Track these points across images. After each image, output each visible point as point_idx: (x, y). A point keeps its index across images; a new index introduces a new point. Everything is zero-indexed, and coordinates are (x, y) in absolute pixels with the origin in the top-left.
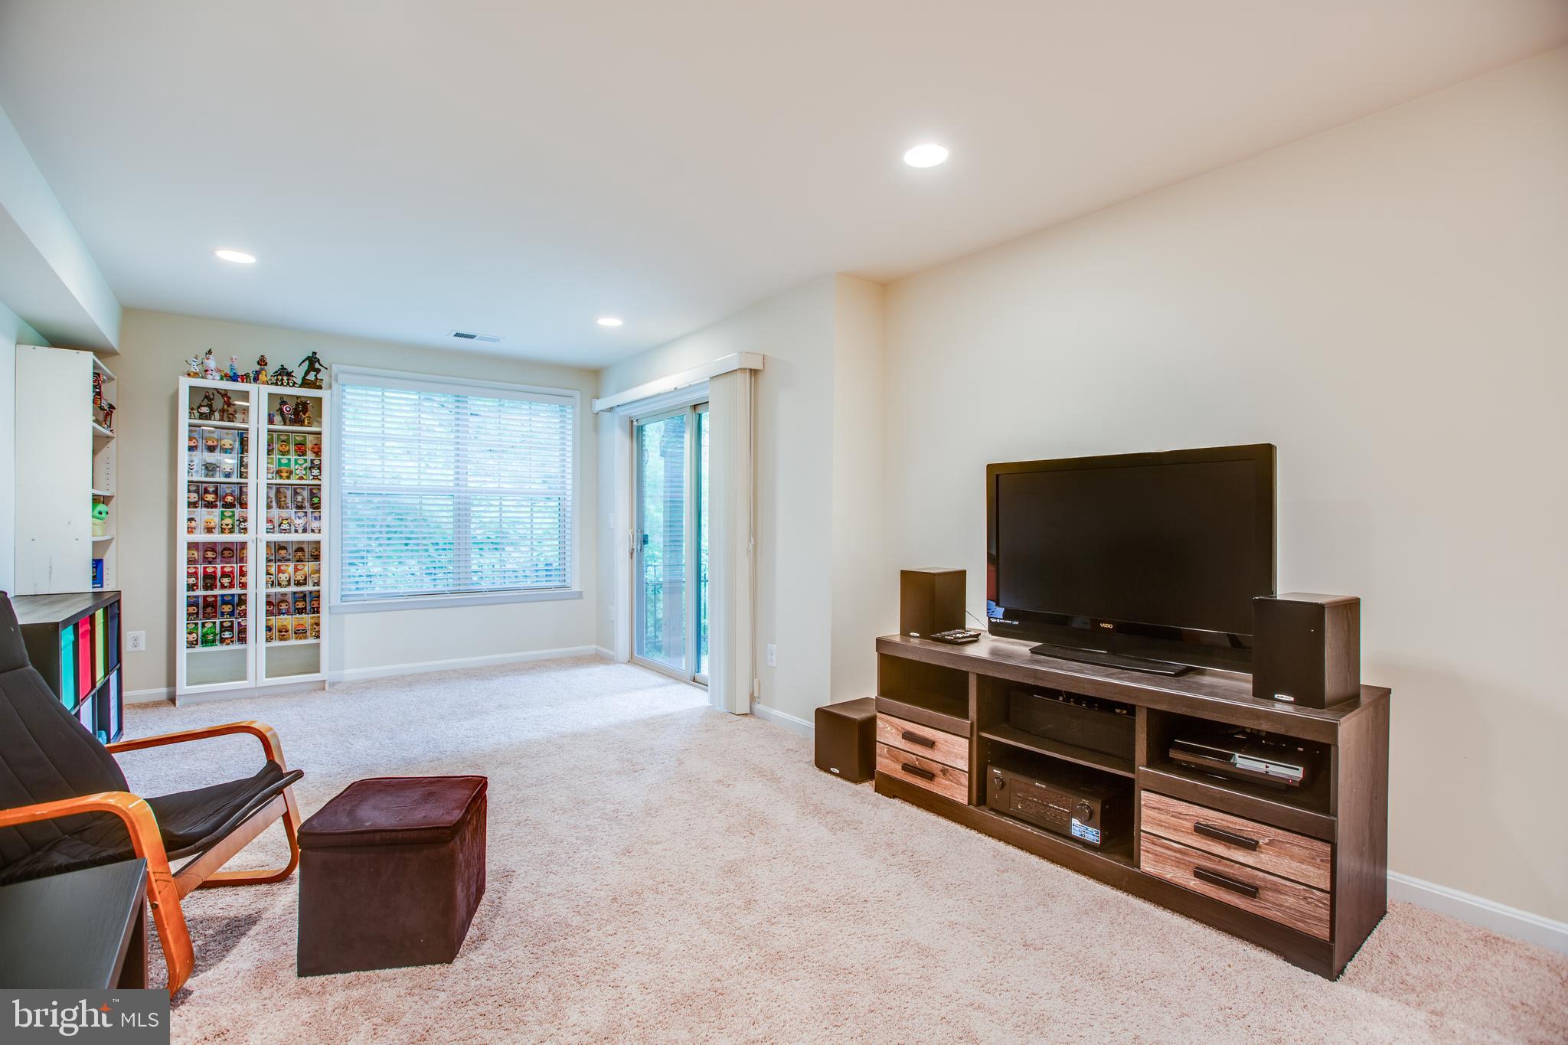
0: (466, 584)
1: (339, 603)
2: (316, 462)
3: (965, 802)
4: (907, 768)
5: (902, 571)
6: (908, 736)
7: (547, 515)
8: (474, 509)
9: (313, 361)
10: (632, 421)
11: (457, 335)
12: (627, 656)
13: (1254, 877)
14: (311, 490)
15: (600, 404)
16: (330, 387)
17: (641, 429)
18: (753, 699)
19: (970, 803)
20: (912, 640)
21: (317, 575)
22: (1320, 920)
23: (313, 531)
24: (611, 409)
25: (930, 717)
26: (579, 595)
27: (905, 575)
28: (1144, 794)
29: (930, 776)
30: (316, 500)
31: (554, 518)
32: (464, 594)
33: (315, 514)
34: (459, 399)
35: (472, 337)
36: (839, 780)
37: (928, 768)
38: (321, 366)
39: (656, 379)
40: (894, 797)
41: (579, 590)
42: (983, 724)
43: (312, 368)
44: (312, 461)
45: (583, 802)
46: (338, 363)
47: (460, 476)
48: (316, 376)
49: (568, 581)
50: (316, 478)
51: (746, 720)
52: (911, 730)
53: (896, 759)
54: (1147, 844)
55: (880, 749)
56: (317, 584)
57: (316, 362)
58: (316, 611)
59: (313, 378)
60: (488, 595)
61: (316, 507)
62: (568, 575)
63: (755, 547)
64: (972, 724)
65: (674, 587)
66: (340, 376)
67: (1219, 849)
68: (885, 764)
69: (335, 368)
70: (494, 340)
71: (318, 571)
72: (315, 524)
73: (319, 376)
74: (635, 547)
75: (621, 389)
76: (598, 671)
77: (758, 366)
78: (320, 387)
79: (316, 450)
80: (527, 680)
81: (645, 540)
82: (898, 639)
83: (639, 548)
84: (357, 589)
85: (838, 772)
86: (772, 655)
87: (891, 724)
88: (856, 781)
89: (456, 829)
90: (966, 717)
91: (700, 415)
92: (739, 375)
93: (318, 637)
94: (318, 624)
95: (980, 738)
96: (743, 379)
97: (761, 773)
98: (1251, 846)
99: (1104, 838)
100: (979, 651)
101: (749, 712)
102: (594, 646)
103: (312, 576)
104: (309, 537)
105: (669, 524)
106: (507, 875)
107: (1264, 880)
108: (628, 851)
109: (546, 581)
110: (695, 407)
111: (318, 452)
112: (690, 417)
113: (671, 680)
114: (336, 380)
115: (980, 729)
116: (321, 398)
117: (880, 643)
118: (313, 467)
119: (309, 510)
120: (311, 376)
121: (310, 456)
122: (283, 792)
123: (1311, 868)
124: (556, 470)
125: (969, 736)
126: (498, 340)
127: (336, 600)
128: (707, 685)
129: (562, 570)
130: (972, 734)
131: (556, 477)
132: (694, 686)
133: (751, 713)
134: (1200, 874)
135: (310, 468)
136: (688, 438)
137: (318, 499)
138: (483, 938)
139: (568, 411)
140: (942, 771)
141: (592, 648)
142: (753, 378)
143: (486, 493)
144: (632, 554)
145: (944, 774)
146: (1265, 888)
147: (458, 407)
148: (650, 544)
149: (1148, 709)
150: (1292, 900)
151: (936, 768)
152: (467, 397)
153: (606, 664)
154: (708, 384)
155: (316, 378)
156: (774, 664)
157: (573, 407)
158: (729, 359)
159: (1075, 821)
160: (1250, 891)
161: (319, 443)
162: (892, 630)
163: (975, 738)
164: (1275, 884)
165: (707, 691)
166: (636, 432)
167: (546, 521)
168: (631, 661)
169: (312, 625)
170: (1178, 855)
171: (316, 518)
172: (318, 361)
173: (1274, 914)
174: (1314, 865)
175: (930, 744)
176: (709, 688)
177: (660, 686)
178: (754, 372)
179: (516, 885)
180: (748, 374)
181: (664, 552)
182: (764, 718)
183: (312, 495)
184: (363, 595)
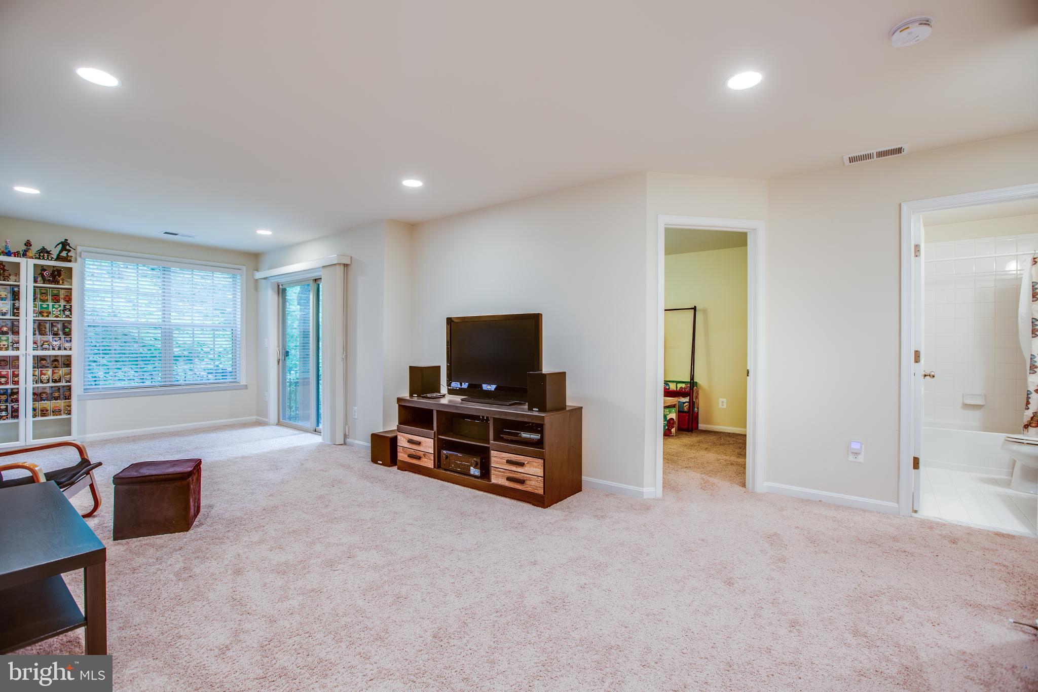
0: (170, 381)
1: (83, 393)
2: (68, 307)
3: (433, 467)
4: (410, 456)
5: (410, 367)
6: (410, 441)
7: (224, 339)
8: (174, 335)
9: (65, 245)
10: (279, 286)
11: (166, 233)
12: (276, 421)
13: (523, 477)
14: (63, 324)
15: (259, 275)
16: (76, 261)
17: (284, 290)
18: (345, 436)
19: (435, 467)
20: (414, 398)
21: (69, 376)
22: (540, 487)
23: (65, 349)
24: (265, 278)
25: (419, 431)
26: (246, 387)
27: (412, 369)
28: (492, 452)
29: (419, 458)
30: (67, 330)
31: (228, 341)
32: (170, 387)
33: (66, 339)
34: (165, 269)
35: (176, 234)
36: (382, 466)
37: (418, 454)
38: (71, 247)
39: (293, 264)
40: (405, 470)
41: (245, 384)
42: (439, 432)
43: (64, 249)
44: (65, 306)
45: (249, 481)
46: (80, 246)
47: (165, 316)
48: (67, 254)
49: (238, 378)
50: (67, 316)
51: (341, 447)
52: (411, 438)
53: (405, 452)
54: (494, 472)
55: (399, 449)
56: (69, 381)
57: (67, 245)
58: (68, 397)
59: (65, 255)
60: (185, 387)
61: (68, 334)
62: (238, 375)
63: (346, 356)
64: (435, 432)
65: (305, 382)
66: (83, 253)
67: (514, 468)
68: (402, 456)
69: (79, 249)
70: (190, 237)
71: (70, 373)
72: (67, 345)
73: (69, 254)
74: (281, 358)
75: (272, 267)
76: (257, 431)
77: (348, 262)
78: (70, 261)
79: (67, 299)
80: (213, 435)
81: (287, 354)
82: (408, 398)
83: (283, 359)
84: (96, 385)
85: (381, 462)
86: (355, 412)
87: (404, 437)
88: (389, 466)
89: (190, 474)
90: (433, 430)
91: (319, 285)
92: (338, 267)
93: (70, 414)
94: (70, 406)
95: (438, 438)
96: (340, 270)
97: (343, 466)
98: (522, 465)
99: (481, 473)
100: (444, 401)
101: (343, 443)
102: (255, 417)
103: (66, 376)
104: (63, 353)
105: (302, 345)
106: (211, 507)
107: (526, 477)
108: (271, 495)
109: (223, 379)
110: (316, 280)
111: (69, 299)
112: (313, 286)
113: (302, 432)
114: (80, 256)
115: (438, 435)
116: (71, 268)
117: (399, 400)
118: (66, 310)
119: (63, 337)
120: (64, 254)
121: (62, 303)
122: (89, 474)
123: (538, 469)
124: (230, 310)
125: (433, 438)
126: (193, 237)
127: (81, 392)
128: (321, 433)
129: (233, 373)
130: (435, 437)
131: (230, 314)
132: (315, 434)
133: (345, 444)
134: (509, 479)
135: (63, 311)
136: (312, 297)
137: (68, 329)
138: (201, 524)
139: (238, 277)
140: (424, 455)
141: (254, 418)
142: (345, 268)
143: (184, 326)
144: (279, 362)
145: (425, 456)
146: (527, 480)
147: (164, 274)
148: (290, 357)
149: (494, 418)
150: (534, 482)
151: (421, 454)
152: (170, 268)
153: (262, 426)
154: (321, 269)
155: (68, 255)
156: (356, 417)
157: (241, 276)
158: (333, 258)
159: (472, 468)
160: (522, 482)
161: (69, 295)
162: (406, 394)
163: (436, 439)
164: (529, 477)
165: (321, 435)
166: (281, 292)
167: (224, 343)
168: (279, 424)
169: (65, 407)
170: (502, 474)
171: (67, 341)
172: (69, 245)
173: (529, 489)
174: (539, 468)
175: (419, 443)
176: (322, 434)
177: (295, 435)
178: (346, 266)
179: (215, 509)
180: (342, 267)
181: (300, 361)
182: (352, 445)
183: (64, 327)
184: (99, 388)
